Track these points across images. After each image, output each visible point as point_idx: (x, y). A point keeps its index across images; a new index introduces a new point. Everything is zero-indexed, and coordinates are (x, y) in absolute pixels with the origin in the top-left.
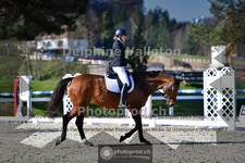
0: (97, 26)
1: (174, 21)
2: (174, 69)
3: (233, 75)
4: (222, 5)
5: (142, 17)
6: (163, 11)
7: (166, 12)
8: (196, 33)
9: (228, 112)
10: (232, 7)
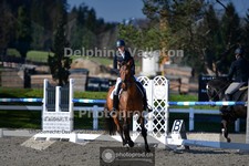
0: (11, 23)
1: (102, 21)
2: (100, 76)
3: (166, 85)
4: (155, 5)
5: (65, 14)
6: (89, 9)
7: (92, 10)
8: (127, 35)
9: (159, 127)
10: (167, 8)
